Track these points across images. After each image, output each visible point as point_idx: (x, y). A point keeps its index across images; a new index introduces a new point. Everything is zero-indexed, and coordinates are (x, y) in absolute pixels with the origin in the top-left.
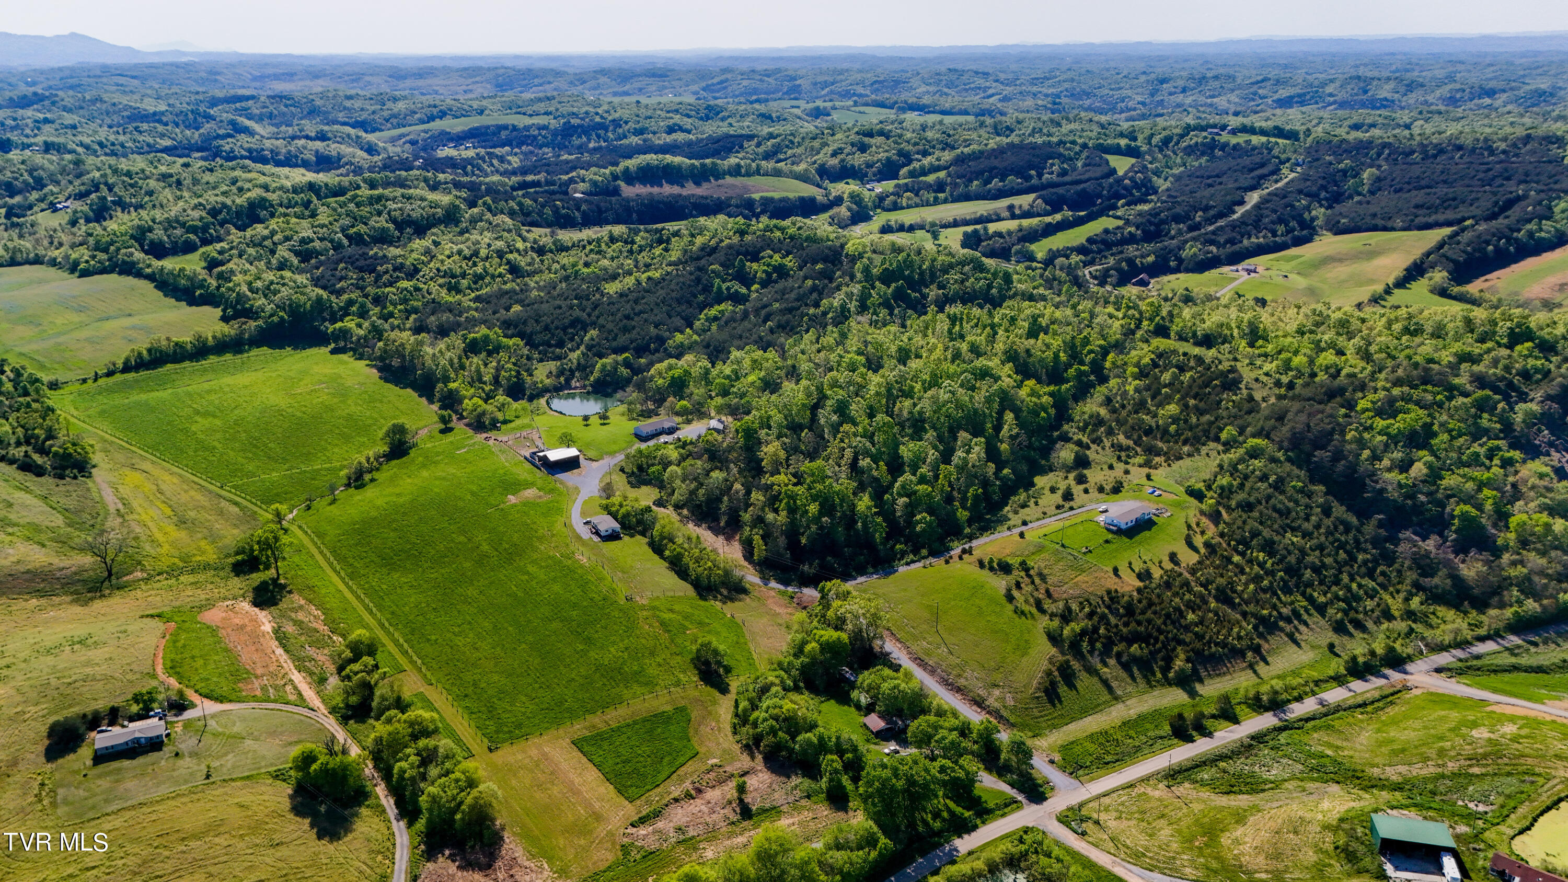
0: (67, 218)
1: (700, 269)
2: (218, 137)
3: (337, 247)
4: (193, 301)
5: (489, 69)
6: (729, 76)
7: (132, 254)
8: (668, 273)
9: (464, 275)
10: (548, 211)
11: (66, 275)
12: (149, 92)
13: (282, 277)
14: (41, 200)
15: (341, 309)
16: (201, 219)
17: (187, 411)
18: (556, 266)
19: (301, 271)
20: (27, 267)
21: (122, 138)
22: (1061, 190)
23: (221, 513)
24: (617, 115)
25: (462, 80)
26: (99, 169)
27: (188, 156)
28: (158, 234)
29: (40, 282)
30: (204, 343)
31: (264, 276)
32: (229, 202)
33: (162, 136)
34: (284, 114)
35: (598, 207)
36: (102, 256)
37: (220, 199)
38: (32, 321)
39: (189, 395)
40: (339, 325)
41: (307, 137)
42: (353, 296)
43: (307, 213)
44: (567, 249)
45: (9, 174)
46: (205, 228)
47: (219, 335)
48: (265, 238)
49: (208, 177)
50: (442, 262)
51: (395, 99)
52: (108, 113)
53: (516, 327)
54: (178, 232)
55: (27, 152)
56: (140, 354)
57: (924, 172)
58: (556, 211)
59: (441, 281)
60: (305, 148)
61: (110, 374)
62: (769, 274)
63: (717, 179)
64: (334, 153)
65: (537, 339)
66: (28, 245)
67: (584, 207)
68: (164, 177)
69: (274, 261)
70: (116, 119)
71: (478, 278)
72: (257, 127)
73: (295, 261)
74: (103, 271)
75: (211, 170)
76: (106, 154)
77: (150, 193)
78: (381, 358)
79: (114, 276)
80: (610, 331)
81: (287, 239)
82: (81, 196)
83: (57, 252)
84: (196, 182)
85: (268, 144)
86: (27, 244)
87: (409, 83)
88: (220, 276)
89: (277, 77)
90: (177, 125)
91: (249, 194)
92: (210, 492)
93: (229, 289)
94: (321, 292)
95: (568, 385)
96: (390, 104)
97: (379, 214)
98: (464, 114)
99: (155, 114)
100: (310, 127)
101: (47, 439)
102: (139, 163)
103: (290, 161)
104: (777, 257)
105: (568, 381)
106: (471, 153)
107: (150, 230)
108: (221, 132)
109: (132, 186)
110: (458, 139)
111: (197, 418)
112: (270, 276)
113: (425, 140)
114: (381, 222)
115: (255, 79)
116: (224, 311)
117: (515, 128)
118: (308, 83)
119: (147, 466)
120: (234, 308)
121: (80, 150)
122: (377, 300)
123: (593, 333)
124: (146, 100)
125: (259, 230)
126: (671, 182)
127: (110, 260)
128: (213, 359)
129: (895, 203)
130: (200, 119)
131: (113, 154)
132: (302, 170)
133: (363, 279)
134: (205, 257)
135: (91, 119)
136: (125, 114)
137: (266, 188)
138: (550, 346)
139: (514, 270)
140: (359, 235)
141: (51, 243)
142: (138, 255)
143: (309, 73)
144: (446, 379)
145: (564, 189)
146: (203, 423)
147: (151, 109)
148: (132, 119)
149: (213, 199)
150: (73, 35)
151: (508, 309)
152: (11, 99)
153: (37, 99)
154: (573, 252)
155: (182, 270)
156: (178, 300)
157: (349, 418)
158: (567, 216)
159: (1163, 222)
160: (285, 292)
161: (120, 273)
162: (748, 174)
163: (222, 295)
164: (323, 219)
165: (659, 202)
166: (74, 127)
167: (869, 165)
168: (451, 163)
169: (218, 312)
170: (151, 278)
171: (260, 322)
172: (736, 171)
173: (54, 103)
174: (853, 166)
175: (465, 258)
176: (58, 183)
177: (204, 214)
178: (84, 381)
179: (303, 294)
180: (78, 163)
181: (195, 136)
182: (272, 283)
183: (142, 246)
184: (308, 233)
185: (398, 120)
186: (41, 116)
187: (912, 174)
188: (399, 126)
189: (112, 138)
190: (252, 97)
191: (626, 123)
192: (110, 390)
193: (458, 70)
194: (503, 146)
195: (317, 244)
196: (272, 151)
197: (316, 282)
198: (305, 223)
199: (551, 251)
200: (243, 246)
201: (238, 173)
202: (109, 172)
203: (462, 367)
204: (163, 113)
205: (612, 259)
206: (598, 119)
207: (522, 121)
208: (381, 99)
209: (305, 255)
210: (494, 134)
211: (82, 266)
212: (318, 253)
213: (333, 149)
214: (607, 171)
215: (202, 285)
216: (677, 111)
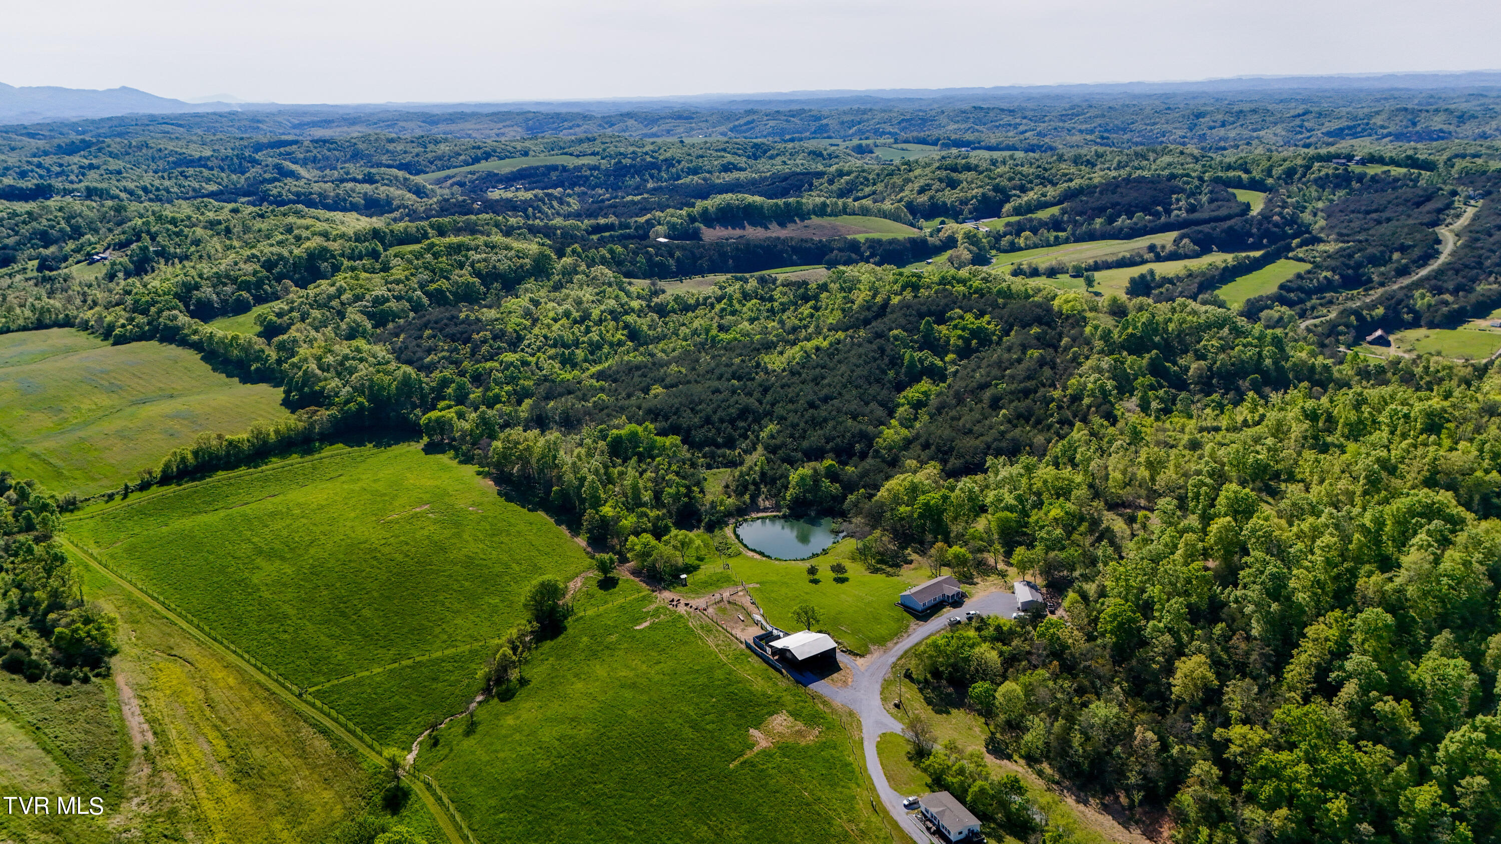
0: (104, 271)
1: (879, 335)
2: (265, 181)
3: (417, 307)
4: (248, 378)
5: (518, 114)
6: (755, 117)
7: (175, 318)
8: (839, 342)
9: (577, 344)
10: (641, 259)
11: (98, 341)
12: (194, 138)
13: (358, 350)
14: (78, 250)
15: (433, 389)
16: (255, 273)
17: (245, 549)
18: (684, 331)
19: (378, 340)
20: (55, 330)
21: (167, 183)
22: (1206, 228)
23: (302, 751)
24: (668, 155)
25: (492, 125)
26: (141, 216)
27: (236, 202)
28: (207, 292)
29: (68, 350)
30: (265, 443)
31: (336, 348)
32: (286, 254)
33: (208, 180)
34: (327, 158)
35: (692, 253)
36: (141, 319)
37: (275, 249)
38: (53, 406)
39: (247, 519)
40: (434, 414)
41: (355, 180)
42: (447, 373)
43: (378, 266)
44: (693, 308)
45: (44, 222)
46: (259, 284)
47: (282, 428)
48: (331, 298)
49: (258, 224)
50: (549, 326)
51: (437, 142)
52: (153, 159)
53: (666, 418)
54: (228, 289)
55: (68, 199)
56: (183, 459)
57: (1031, 208)
58: (649, 258)
59: (552, 351)
60: (353, 191)
61: (144, 486)
62: (967, 341)
63: (803, 219)
64: (383, 196)
65: (698, 435)
66: (58, 305)
67: (678, 254)
68: (212, 225)
69: (344, 326)
70: (161, 164)
71: (595, 347)
72: (302, 172)
73: (368, 325)
74: (142, 337)
75: (262, 216)
76: (150, 200)
77: (197, 242)
78: (498, 465)
79: (154, 343)
80: (794, 426)
81: (358, 298)
82: (121, 246)
83: (89, 314)
84: (246, 229)
85: (316, 187)
86: (56, 303)
87: (442, 127)
88: (281, 347)
89: (314, 124)
90: (223, 170)
91: (308, 244)
92: (285, 705)
93: (294, 365)
94: (409, 369)
95: (754, 506)
96: (431, 147)
97: (461, 266)
98: (509, 155)
99: (200, 158)
100: (356, 170)
101: (50, 609)
102: (185, 209)
103: (339, 205)
104: (969, 317)
105: (754, 498)
106: (529, 195)
107: (197, 287)
108: (267, 176)
109: (177, 234)
110: (509, 180)
111: (259, 561)
112: (343, 348)
113: (472, 182)
114: (464, 276)
115: (295, 127)
116: (287, 393)
117: (564, 169)
118: (345, 129)
119: (190, 650)
120: (300, 390)
121: (123, 195)
122: (478, 379)
123: (772, 428)
124: (192, 146)
125: (324, 287)
126: (754, 224)
127: (149, 324)
128: (276, 463)
129: (1012, 243)
130: (246, 164)
131: (158, 199)
132: (355, 215)
133: (456, 350)
134: (261, 319)
135: (137, 165)
136: (171, 159)
137: (325, 235)
138: (718, 446)
139: (634, 335)
140: (440, 291)
141: (85, 301)
142: (183, 319)
143: (345, 120)
144: (597, 503)
145: (643, 234)
146: (268, 570)
147: (197, 155)
148: (177, 164)
149: (267, 250)
150: (124, 88)
151: (646, 390)
152: (59, 146)
153: (86, 145)
154: (700, 312)
155: (235, 338)
156: (229, 376)
157: (469, 562)
158: (661, 265)
159: (1359, 265)
160: (363, 370)
161: (161, 341)
162: (834, 214)
163: (284, 374)
164: (398, 273)
165: (756, 246)
166: (119, 172)
167: (964, 202)
168: (512, 206)
169: (279, 393)
170: (197, 346)
171: (334, 411)
172: (821, 211)
173: (100, 150)
174: (945, 204)
175: (575, 322)
176: (96, 231)
177: (258, 267)
178: (111, 497)
179: (387, 373)
180: (119, 209)
181: (241, 180)
182: (346, 358)
183: (187, 306)
184: (380, 291)
185: (443, 162)
186: (87, 162)
187: (1017, 211)
188: (443, 168)
189: (157, 183)
190: (295, 142)
191: (679, 162)
192: (142, 512)
193: (487, 115)
194: (555, 187)
195: (393, 304)
196: (320, 195)
197: (401, 355)
198: (377, 278)
199: (674, 311)
200: (306, 308)
201: (291, 219)
202: (152, 219)
203: (610, 480)
204: (208, 159)
205: (752, 320)
206: (648, 159)
207: (571, 162)
208: (422, 142)
209: (380, 318)
210: (544, 174)
211: (117, 331)
212: (395, 316)
213: (382, 191)
214: (684, 212)
215: (259, 356)
216: (724, 150)
